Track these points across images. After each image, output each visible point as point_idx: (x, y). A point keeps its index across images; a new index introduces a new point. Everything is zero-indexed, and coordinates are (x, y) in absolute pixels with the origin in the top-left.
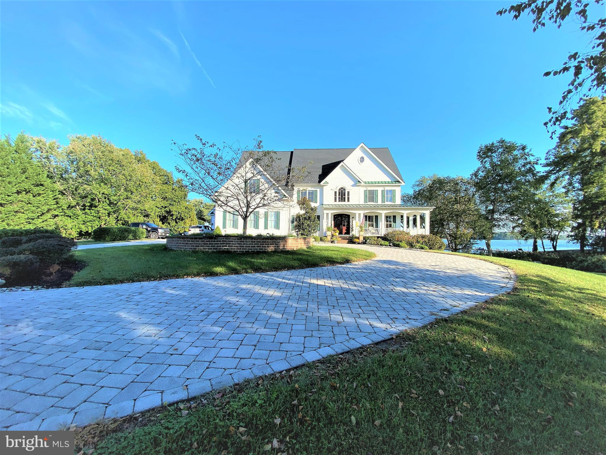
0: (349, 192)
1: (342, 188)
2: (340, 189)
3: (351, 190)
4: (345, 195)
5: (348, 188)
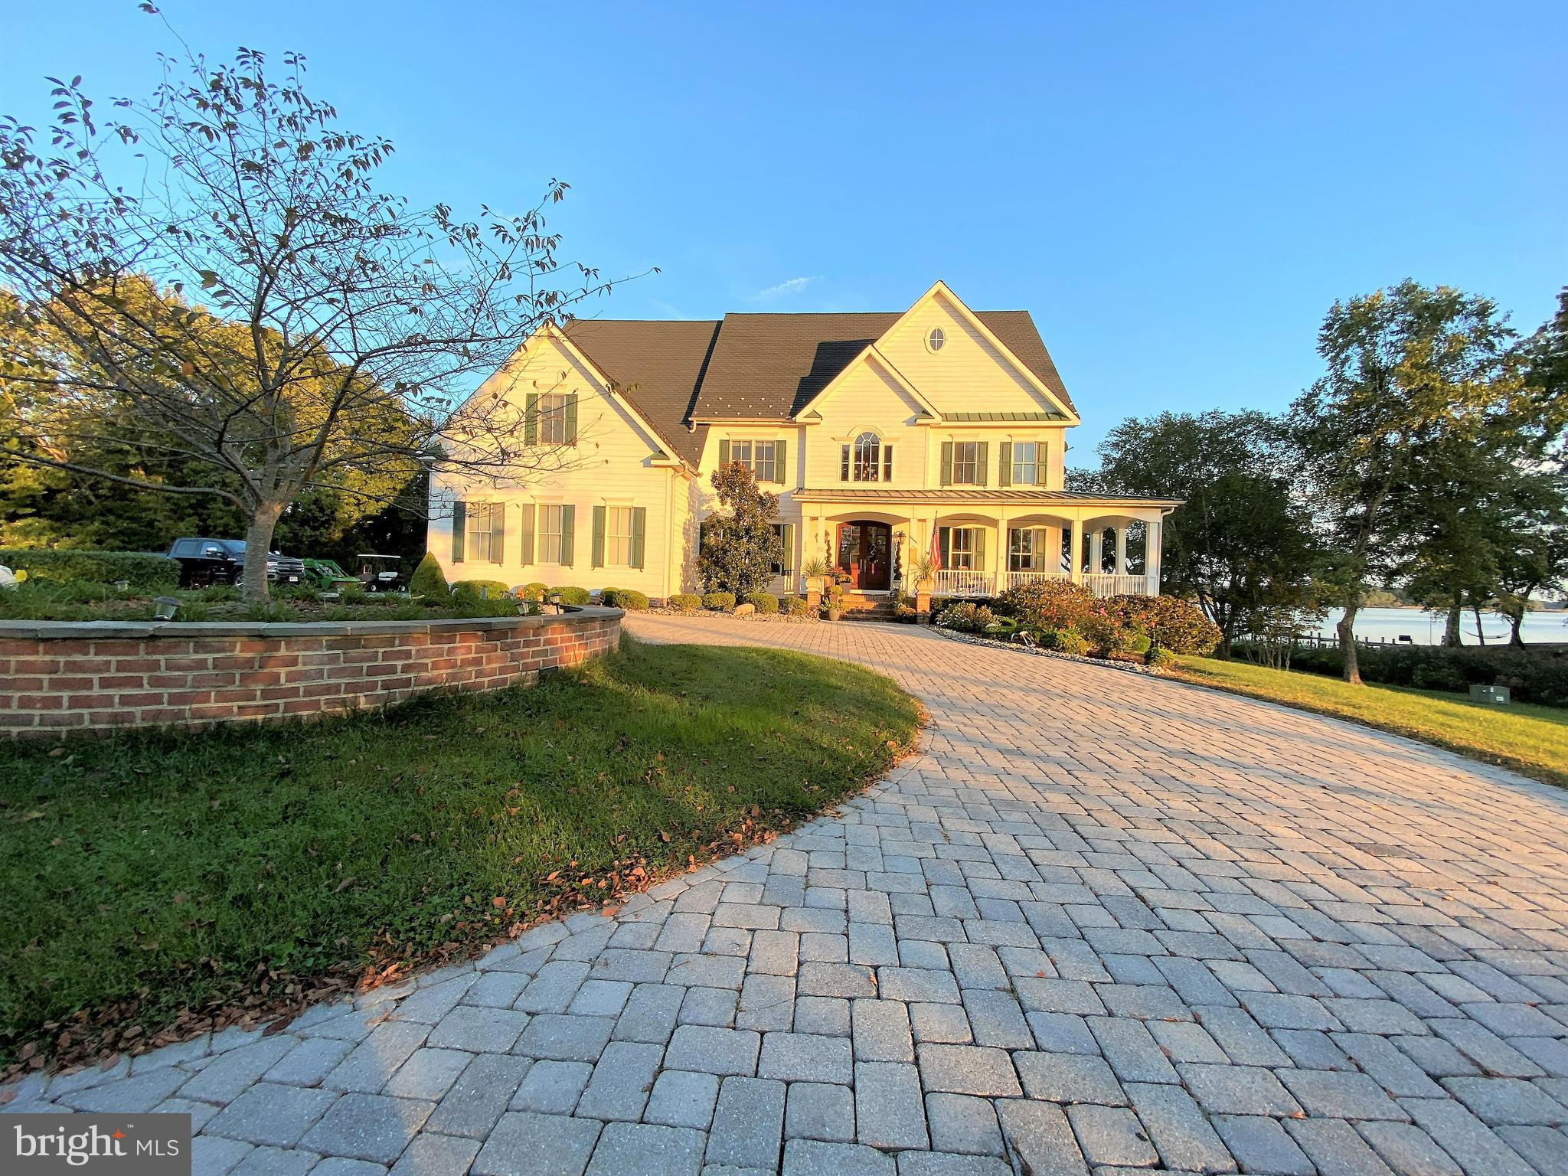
0: (889, 449)
1: (867, 435)
2: (860, 440)
3: (897, 440)
4: (876, 459)
5: (886, 435)
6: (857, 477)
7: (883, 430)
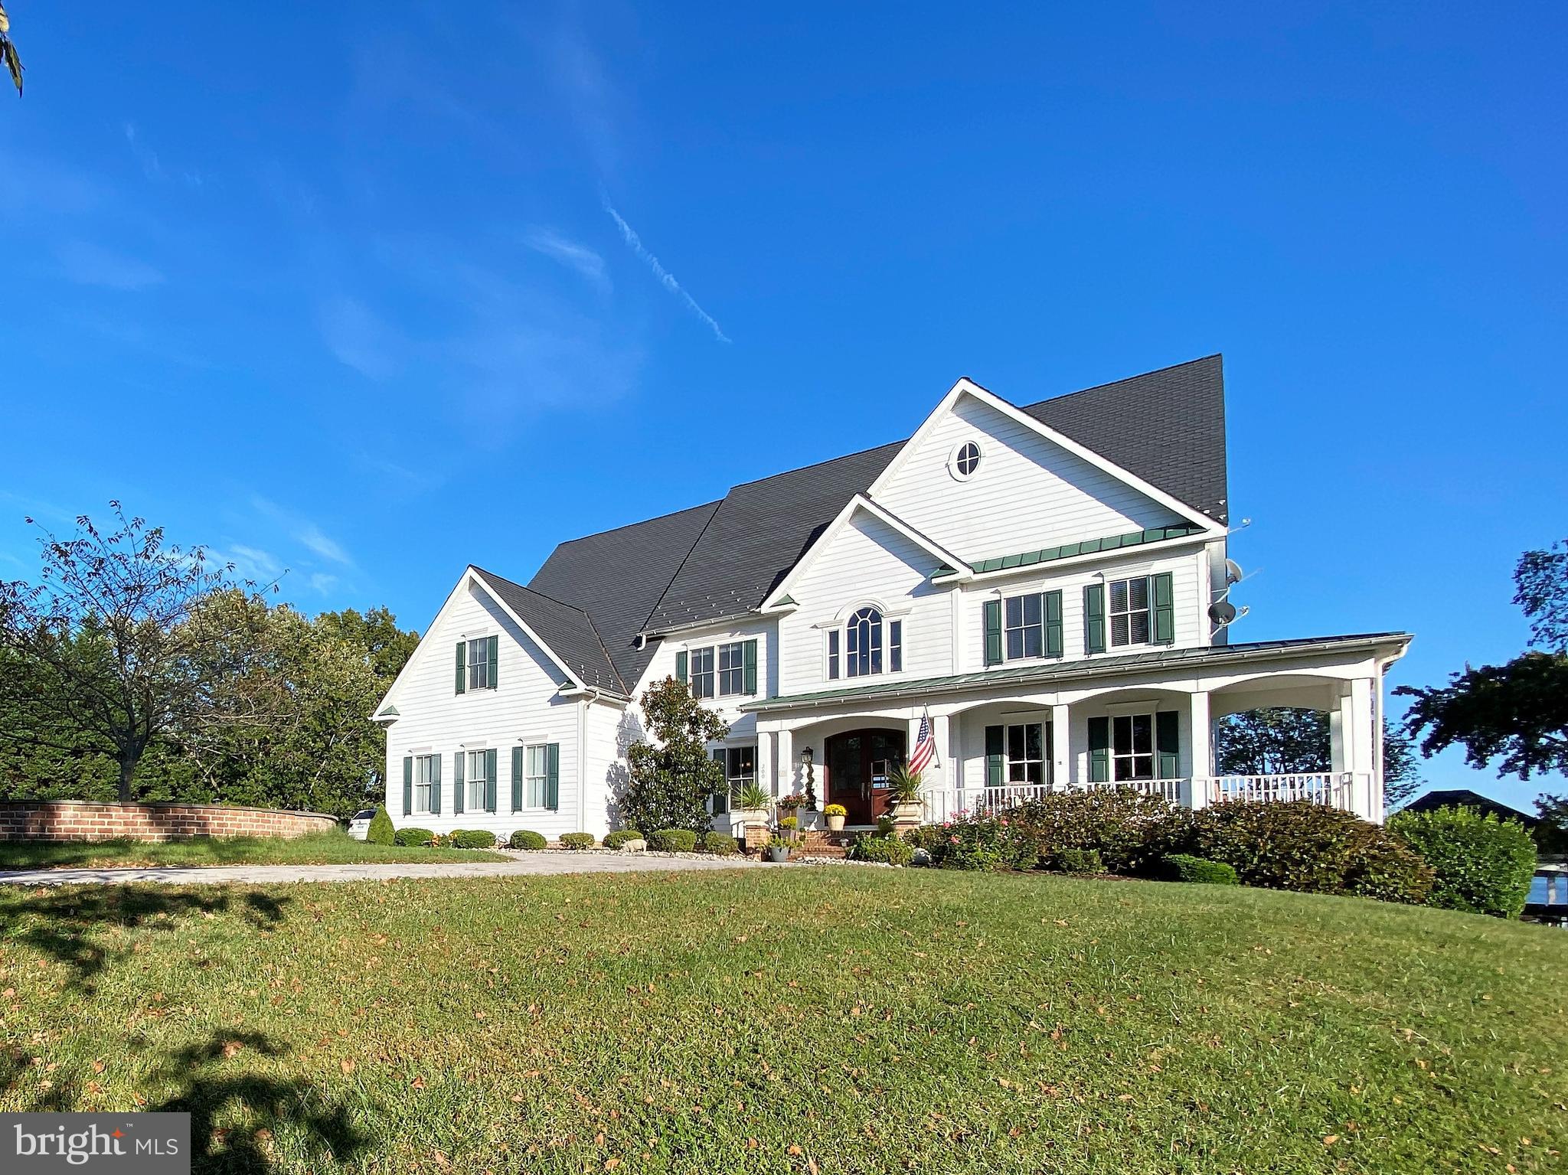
0: (896, 627)
1: (863, 612)
2: (853, 621)
3: (907, 612)
4: (877, 642)
5: (891, 608)
6: (852, 673)
7: (885, 601)
